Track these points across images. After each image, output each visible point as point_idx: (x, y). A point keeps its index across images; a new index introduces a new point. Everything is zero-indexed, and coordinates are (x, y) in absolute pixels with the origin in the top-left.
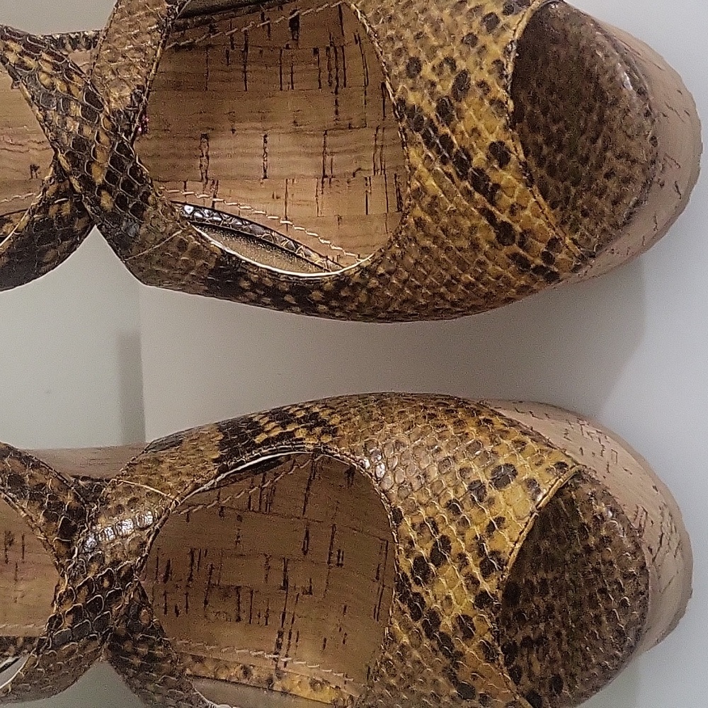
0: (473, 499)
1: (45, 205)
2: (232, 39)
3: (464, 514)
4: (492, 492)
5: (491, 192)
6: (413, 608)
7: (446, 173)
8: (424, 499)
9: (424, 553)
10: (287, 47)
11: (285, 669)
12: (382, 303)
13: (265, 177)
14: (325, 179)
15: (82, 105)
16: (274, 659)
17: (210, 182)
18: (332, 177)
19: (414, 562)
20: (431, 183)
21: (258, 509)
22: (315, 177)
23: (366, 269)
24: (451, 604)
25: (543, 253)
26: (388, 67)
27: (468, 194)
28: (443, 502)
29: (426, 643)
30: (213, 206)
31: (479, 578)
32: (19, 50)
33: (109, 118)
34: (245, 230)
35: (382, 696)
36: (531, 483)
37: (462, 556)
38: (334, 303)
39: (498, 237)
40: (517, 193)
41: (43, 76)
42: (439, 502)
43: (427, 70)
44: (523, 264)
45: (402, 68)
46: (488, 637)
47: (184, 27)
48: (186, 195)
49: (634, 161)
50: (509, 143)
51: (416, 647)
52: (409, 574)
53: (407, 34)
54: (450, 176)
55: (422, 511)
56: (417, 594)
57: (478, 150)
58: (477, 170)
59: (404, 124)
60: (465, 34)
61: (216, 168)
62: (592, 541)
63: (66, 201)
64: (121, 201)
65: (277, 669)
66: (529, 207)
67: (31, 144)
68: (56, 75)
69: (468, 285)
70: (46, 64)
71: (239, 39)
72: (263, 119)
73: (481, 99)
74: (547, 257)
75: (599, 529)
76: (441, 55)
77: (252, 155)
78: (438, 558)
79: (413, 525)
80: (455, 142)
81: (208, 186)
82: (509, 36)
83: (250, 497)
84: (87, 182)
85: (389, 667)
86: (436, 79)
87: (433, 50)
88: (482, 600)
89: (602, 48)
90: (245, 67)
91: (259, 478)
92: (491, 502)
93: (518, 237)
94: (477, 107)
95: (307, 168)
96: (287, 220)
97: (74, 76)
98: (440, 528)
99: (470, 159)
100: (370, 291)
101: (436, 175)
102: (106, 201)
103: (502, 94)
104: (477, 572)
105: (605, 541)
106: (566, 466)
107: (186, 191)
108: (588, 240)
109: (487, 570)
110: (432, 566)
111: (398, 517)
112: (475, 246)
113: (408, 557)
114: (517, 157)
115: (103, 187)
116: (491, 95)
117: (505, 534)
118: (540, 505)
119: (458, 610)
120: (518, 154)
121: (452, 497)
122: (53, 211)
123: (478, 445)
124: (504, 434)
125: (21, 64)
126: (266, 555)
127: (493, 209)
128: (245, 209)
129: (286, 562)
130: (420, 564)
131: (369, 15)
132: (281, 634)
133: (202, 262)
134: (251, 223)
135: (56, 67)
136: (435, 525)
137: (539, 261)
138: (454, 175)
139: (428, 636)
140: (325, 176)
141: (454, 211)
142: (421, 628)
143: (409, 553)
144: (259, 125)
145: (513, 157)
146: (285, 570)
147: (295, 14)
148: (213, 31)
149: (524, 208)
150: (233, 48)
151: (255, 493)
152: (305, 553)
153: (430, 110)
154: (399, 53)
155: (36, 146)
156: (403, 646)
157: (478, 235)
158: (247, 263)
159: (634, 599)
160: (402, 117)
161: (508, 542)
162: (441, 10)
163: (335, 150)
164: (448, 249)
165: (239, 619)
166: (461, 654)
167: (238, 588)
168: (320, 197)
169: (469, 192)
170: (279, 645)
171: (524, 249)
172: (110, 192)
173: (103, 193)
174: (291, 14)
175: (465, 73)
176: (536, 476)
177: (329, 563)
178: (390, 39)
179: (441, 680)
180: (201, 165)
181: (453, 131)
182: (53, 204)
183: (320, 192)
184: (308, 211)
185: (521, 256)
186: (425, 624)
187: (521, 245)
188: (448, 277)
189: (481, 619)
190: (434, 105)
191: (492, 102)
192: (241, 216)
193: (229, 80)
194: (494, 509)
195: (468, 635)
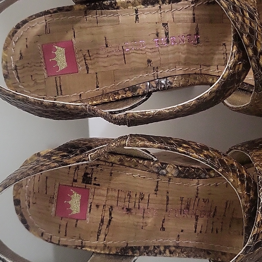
48: (218, 72)
63: (241, 63)
67: (147, 50)
107: (218, 70)
155: (149, 50)
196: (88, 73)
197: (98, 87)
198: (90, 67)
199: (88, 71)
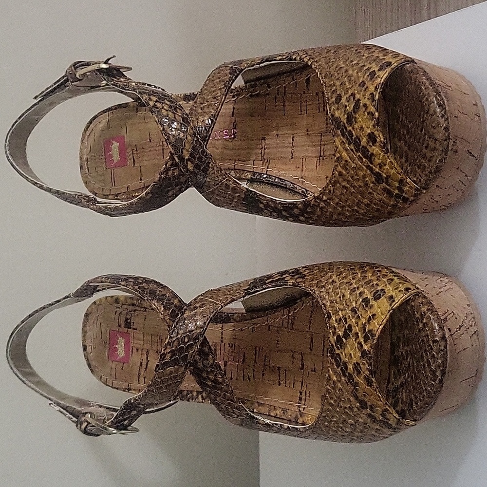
0: (363, 306)
1: (167, 170)
2: (278, 91)
3: (359, 314)
4: (372, 302)
5: (370, 157)
6: (336, 361)
7: (351, 149)
8: (342, 307)
9: (341, 333)
10: (304, 93)
11: (304, 412)
12: (328, 215)
13: (292, 158)
14: (321, 158)
15: (181, 123)
16: (298, 406)
17: (266, 161)
18: (325, 156)
19: (337, 339)
20: (344, 154)
21: (286, 327)
22: (316, 157)
23: (317, 197)
24: (352, 357)
25: (398, 187)
26: (328, 99)
27: (360, 159)
28: (350, 308)
29: (343, 379)
30: (267, 173)
31: (363, 343)
32: (155, 100)
33: (192, 129)
34: (282, 184)
35: (328, 410)
36: (391, 297)
37: (357, 334)
38: (306, 216)
39: (376, 180)
40: (381, 156)
41: (163, 111)
42: (348, 308)
43: (343, 100)
44: (390, 193)
45: (334, 99)
46: (367, 372)
47: (255, 86)
48: (254, 168)
49: (436, 140)
50: (376, 133)
51: (339, 381)
52: (334, 344)
53: (338, 83)
54: (352, 150)
55: (340, 313)
56: (338, 354)
57: (363, 137)
58: (363, 147)
59: (333, 126)
60: (361, 81)
61: (268, 153)
62: (421, 325)
63: (176, 169)
64: (196, 166)
65: (300, 411)
66: (387, 164)
68: (170, 110)
69: (367, 205)
70: (166, 106)
71: (282, 90)
72: (293, 129)
73: (364, 112)
74: (399, 189)
75: (423, 319)
76: (350, 92)
77: (287, 147)
78: (346, 335)
79: (336, 320)
80: (354, 134)
81: (265, 163)
82: (378, 81)
83: (283, 321)
84: (181, 158)
85: (329, 393)
86: (347, 104)
87: (347, 90)
88: (364, 354)
89: (424, 84)
90: (284, 104)
91: (286, 310)
92: (372, 306)
93: (384, 180)
94: (362, 116)
95: (312, 152)
96: (302, 179)
97: (178, 110)
98: (348, 321)
99: (360, 142)
100: (322, 208)
101: (346, 150)
102: (190, 166)
103: (372, 109)
104: (362, 341)
105: (425, 325)
106: (410, 289)
107: (254, 166)
108: (420, 180)
109: (366, 339)
110: (344, 339)
111: (330, 317)
112: (366, 184)
113: (334, 335)
114: (380, 140)
115: (188, 160)
116: (368, 111)
117: (375, 322)
118: (394, 308)
119: (354, 360)
120: (380, 138)
121: (354, 306)
122: (170, 173)
123: (370, 281)
124: (385, 276)
125: (155, 106)
126: (292, 351)
127: (372, 166)
128: (282, 174)
129: (302, 354)
130: (339, 339)
131: (323, 75)
132: (301, 393)
133: (238, 195)
134: (285, 180)
135: (170, 107)
136: (346, 319)
137: (397, 192)
138: (354, 150)
139: (343, 376)
140: (320, 156)
141: (355, 167)
142: (340, 371)
143: (334, 333)
144: (290, 132)
145: (378, 140)
146: (302, 359)
147: (309, 76)
148: (269, 86)
149: (385, 165)
150: (278, 95)
151: (285, 318)
152: (311, 350)
153: (344, 118)
154: (333, 92)
156: (334, 381)
157: (367, 179)
158: (260, 195)
159: (438, 354)
160: (333, 122)
161: (377, 326)
162: (353, 71)
163: (326, 143)
164: (354, 187)
165: (279, 384)
166: (357, 383)
167: (279, 368)
168: (318, 167)
169: (361, 158)
170: (300, 399)
171: (389, 185)
172: (192, 162)
173: (189, 162)
174: (307, 76)
175: (359, 100)
176: (394, 294)
177: (323, 355)
178: (331, 86)
179: (351, 399)
180: (261, 153)
181: (353, 129)
182: (170, 170)
183: (318, 165)
184: (313, 174)
185: (388, 190)
186: (342, 369)
187: (387, 183)
188: (357, 201)
189: (364, 364)
190: (346, 116)
191: (368, 114)
192: (280, 177)
193: (276, 111)
194: (372, 310)
195: (359, 373)
196: (134, 166)
197: (141, 180)
198: (136, 160)
199: (134, 164)
